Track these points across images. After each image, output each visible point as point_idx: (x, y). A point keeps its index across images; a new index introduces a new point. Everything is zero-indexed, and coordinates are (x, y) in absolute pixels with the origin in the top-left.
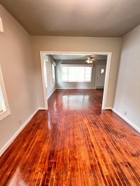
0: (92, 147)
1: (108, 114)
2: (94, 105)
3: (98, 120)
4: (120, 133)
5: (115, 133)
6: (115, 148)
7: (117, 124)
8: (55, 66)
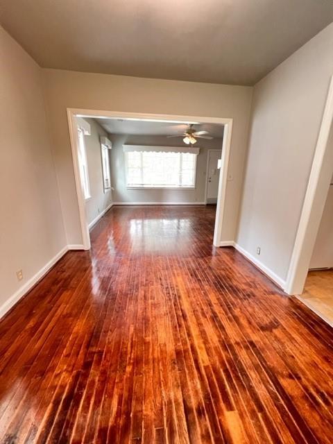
0: (182, 318)
1: (226, 256)
2: (197, 238)
3: (201, 268)
4: (244, 290)
5: (234, 291)
6: (229, 318)
7: (239, 273)
8: (110, 148)
